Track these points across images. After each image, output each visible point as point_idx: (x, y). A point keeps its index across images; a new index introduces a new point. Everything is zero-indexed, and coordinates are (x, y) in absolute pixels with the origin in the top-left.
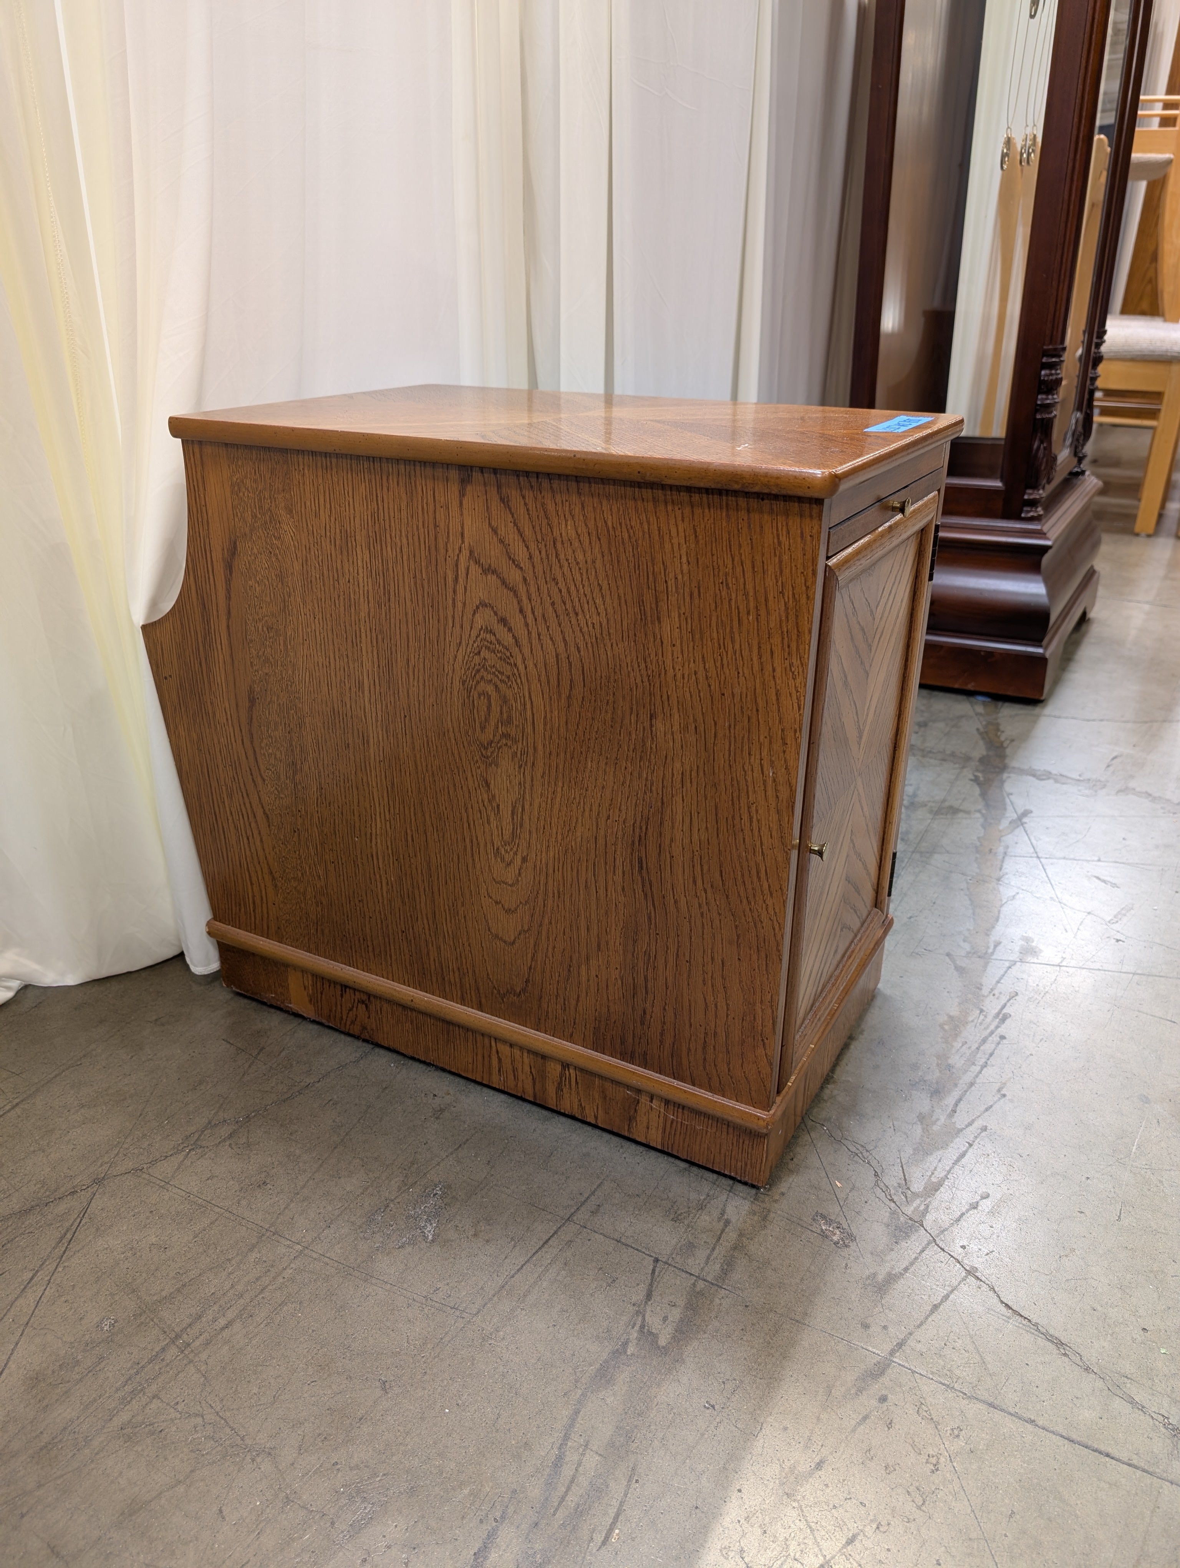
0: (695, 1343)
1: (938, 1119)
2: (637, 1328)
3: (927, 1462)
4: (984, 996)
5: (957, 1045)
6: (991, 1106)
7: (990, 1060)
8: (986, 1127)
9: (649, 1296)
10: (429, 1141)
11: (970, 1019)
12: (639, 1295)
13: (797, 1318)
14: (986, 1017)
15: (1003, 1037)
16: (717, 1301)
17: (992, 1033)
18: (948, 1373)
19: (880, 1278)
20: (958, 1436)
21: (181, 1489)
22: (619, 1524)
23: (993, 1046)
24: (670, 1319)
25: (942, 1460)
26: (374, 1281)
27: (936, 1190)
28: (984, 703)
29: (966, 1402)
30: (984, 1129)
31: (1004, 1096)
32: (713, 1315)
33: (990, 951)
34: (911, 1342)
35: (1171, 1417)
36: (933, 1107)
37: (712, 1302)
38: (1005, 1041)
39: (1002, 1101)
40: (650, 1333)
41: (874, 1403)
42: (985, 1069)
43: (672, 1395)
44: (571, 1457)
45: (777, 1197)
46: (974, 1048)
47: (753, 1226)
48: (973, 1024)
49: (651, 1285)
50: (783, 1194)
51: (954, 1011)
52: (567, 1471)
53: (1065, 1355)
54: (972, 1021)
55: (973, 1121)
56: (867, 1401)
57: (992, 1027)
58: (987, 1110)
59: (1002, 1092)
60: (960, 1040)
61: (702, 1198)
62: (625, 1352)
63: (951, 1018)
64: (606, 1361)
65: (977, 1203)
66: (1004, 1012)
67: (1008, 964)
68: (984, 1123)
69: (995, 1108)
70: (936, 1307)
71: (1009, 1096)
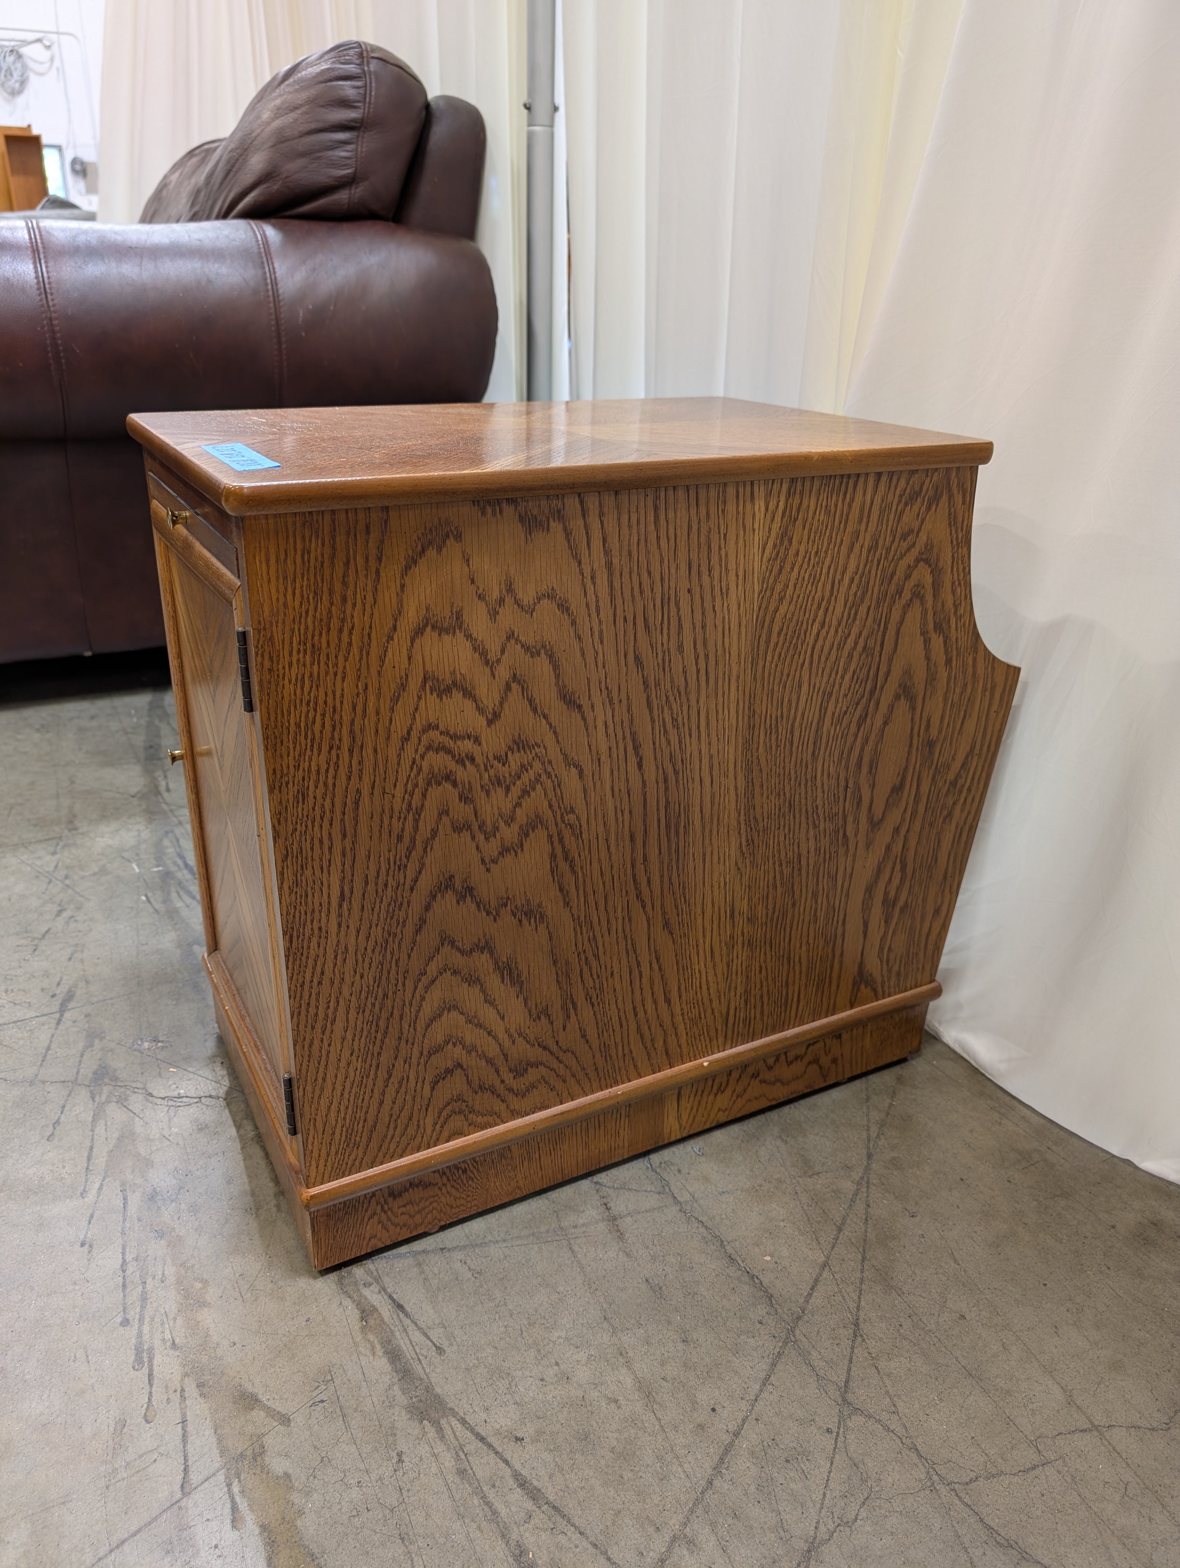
1: (133, 1172)
4: (186, 1375)
5: (171, 1271)
7: (121, 1279)
8: (83, 1198)
11: (180, 1321)
14: (163, 1340)
15: (125, 1323)
17: (141, 1320)
19: (97, 1041)
23: (129, 1301)
27: (94, 1115)
30: (83, 1195)
31: (83, 1245)
33: (236, 1489)
34: (53, 1024)
36: (146, 1180)
38: (119, 1319)
39: (82, 1237)
42: (120, 1261)
46: (149, 1281)
48: (171, 1317)
50: (205, 1041)
54: (175, 1319)
55: (99, 1194)
57: (146, 1329)
58: (92, 1216)
59: (87, 1246)
60: (171, 1279)
65: (55, 1128)
66: (145, 1370)
67: (195, 1477)
68: (86, 1199)
69: (85, 1223)
70: (48, 1049)
71: (77, 1247)
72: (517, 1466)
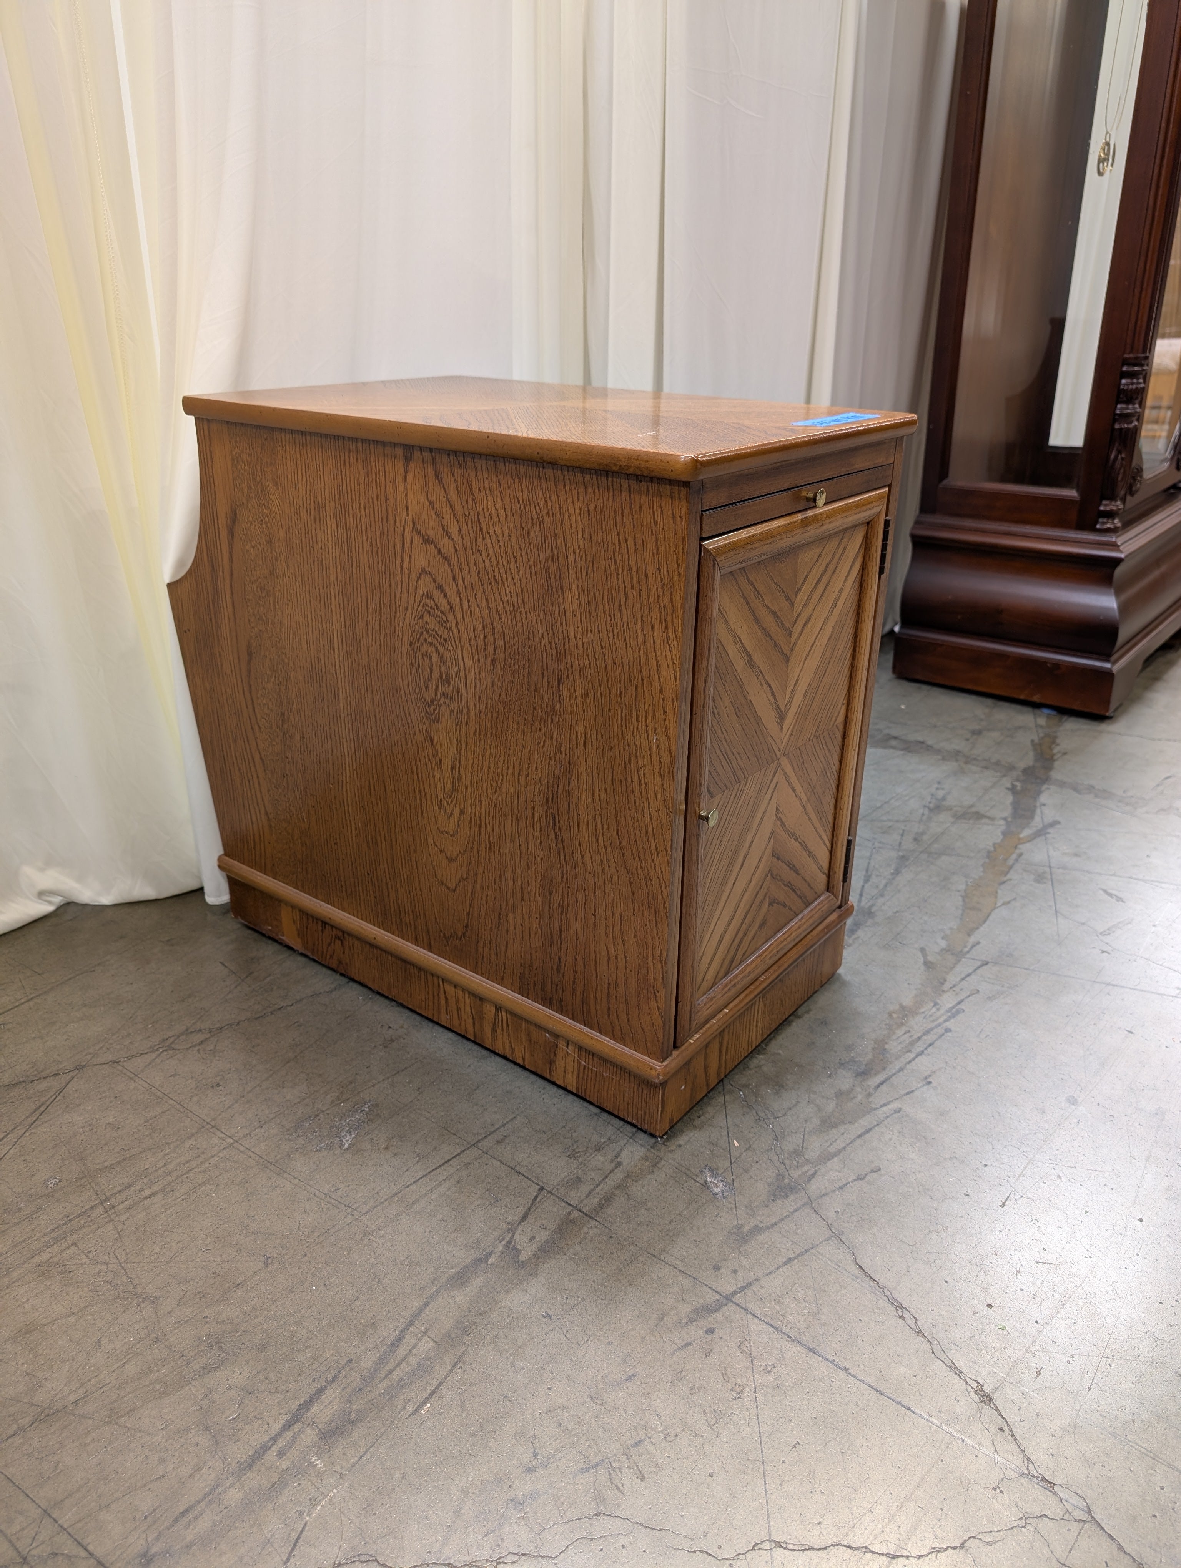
0: (553, 1262)
1: (855, 1097)
2: (504, 1243)
3: (732, 1390)
4: (943, 991)
5: (900, 1032)
6: (913, 1091)
7: (928, 1050)
8: (900, 1109)
9: (524, 1218)
10: (372, 1066)
11: (922, 1010)
12: (515, 1216)
13: (655, 1253)
14: (938, 1010)
15: (948, 1030)
16: (585, 1230)
17: (940, 1025)
18: (781, 1318)
19: (746, 1228)
20: (769, 1372)
21: (73, 1319)
22: (432, 1400)
23: (936, 1037)
24: (537, 1239)
25: (747, 1389)
26: (285, 1175)
27: (829, 1160)
28: (1049, 717)
29: (789, 1344)
30: (898, 1111)
31: (930, 1083)
32: (577, 1241)
33: (966, 950)
34: (754, 1288)
35: (986, 1385)
36: (854, 1086)
37: (580, 1229)
38: (949, 1034)
39: (925, 1087)
40: (515, 1248)
41: (701, 1333)
42: (919, 1058)
43: (516, 1302)
44: (409, 1340)
45: (673, 1148)
46: (915, 1037)
47: (641, 1170)
48: (924, 1015)
49: (529, 1209)
50: (680, 1146)
51: (907, 1001)
52: (402, 1351)
53: (902, 1317)
54: (923, 1013)
55: (889, 1103)
56: (695, 1332)
57: (941, 1020)
58: (908, 1094)
59: (929, 1080)
60: (904, 1029)
61: (602, 1141)
62: (486, 1261)
63: (903, 1007)
64: (467, 1266)
65: (866, 1175)
66: (959, 1006)
67: (979, 963)
68: (900, 1106)
69: (916, 1093)
70: (790, 1260)
71: (934, 1084)
72: (861, 883)
